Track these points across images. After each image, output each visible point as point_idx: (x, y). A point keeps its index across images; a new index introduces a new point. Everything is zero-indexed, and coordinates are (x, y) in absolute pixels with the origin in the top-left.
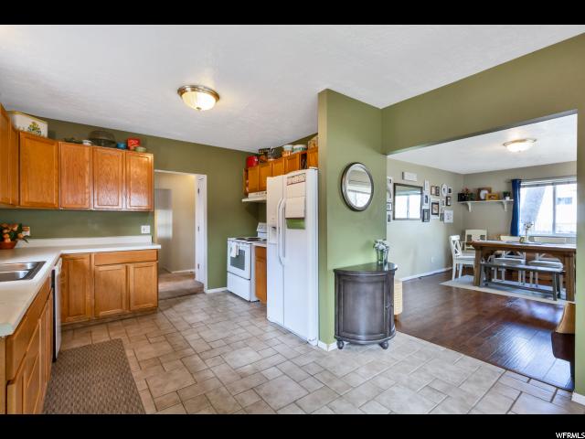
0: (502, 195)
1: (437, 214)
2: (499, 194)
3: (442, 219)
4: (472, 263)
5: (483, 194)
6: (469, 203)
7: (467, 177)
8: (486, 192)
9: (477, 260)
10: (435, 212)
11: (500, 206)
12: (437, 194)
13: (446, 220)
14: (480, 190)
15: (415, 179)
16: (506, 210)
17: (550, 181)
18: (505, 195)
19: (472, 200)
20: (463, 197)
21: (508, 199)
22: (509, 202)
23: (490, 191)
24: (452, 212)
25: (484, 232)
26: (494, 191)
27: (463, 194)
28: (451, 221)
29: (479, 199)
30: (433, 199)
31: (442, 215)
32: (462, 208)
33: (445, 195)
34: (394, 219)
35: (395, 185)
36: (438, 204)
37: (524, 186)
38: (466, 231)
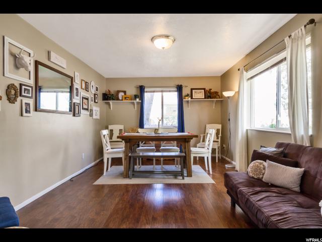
0: (133, 97)
1: (87, 109)
2: (131, 96)
3: (91, 115)
4: (121, 155)
5: (121, 95)
6: (111, 102)
7: (109, 80)
8: (123, 94)
9: (125, 152)
10: (85, 107)
11: (132, 106)
12: (87, 89)
13: (94, 117)
14: (118, 92)
15: (64, 66)
16: (136, 109)
17: (160, 89)
18: (136, 97)
19: (113, 99)
20: (107, 97)
21: (138, 100)
22: (138, 103)
23: (125, 94)
24: (98, 109)
25: (122, 127)
26: (128, 93)
27: (107, 95)
28: (98, 117)
29: (118, 99)
30: (83, 93)
31: (91, 110)
32: (106, 106)
33: (93, 92)
34: (36, 109)
35: (37, 63)
36: (87, 99)
37: (147, 92)
38: (109, 126)
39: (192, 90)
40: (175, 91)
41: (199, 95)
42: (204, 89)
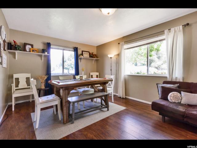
0: (41, 51)
5: (28, 47)
8: (30, 47)
11: (40, 58)
14: (25, 45)
16: (43, 61)
17: (62, 48)
18: (44, 51)
21: (46, 53)
23: (33, 47)
24: (6, 57)
25: (29, 75)
26: (35, 47)
28: (6, 66)
29: (25, 50)
37: (52, 48)
38: (14, 75)
39: (82, 51)
40: (73, 51)
41: (86, 55)
42: (89, 52)
